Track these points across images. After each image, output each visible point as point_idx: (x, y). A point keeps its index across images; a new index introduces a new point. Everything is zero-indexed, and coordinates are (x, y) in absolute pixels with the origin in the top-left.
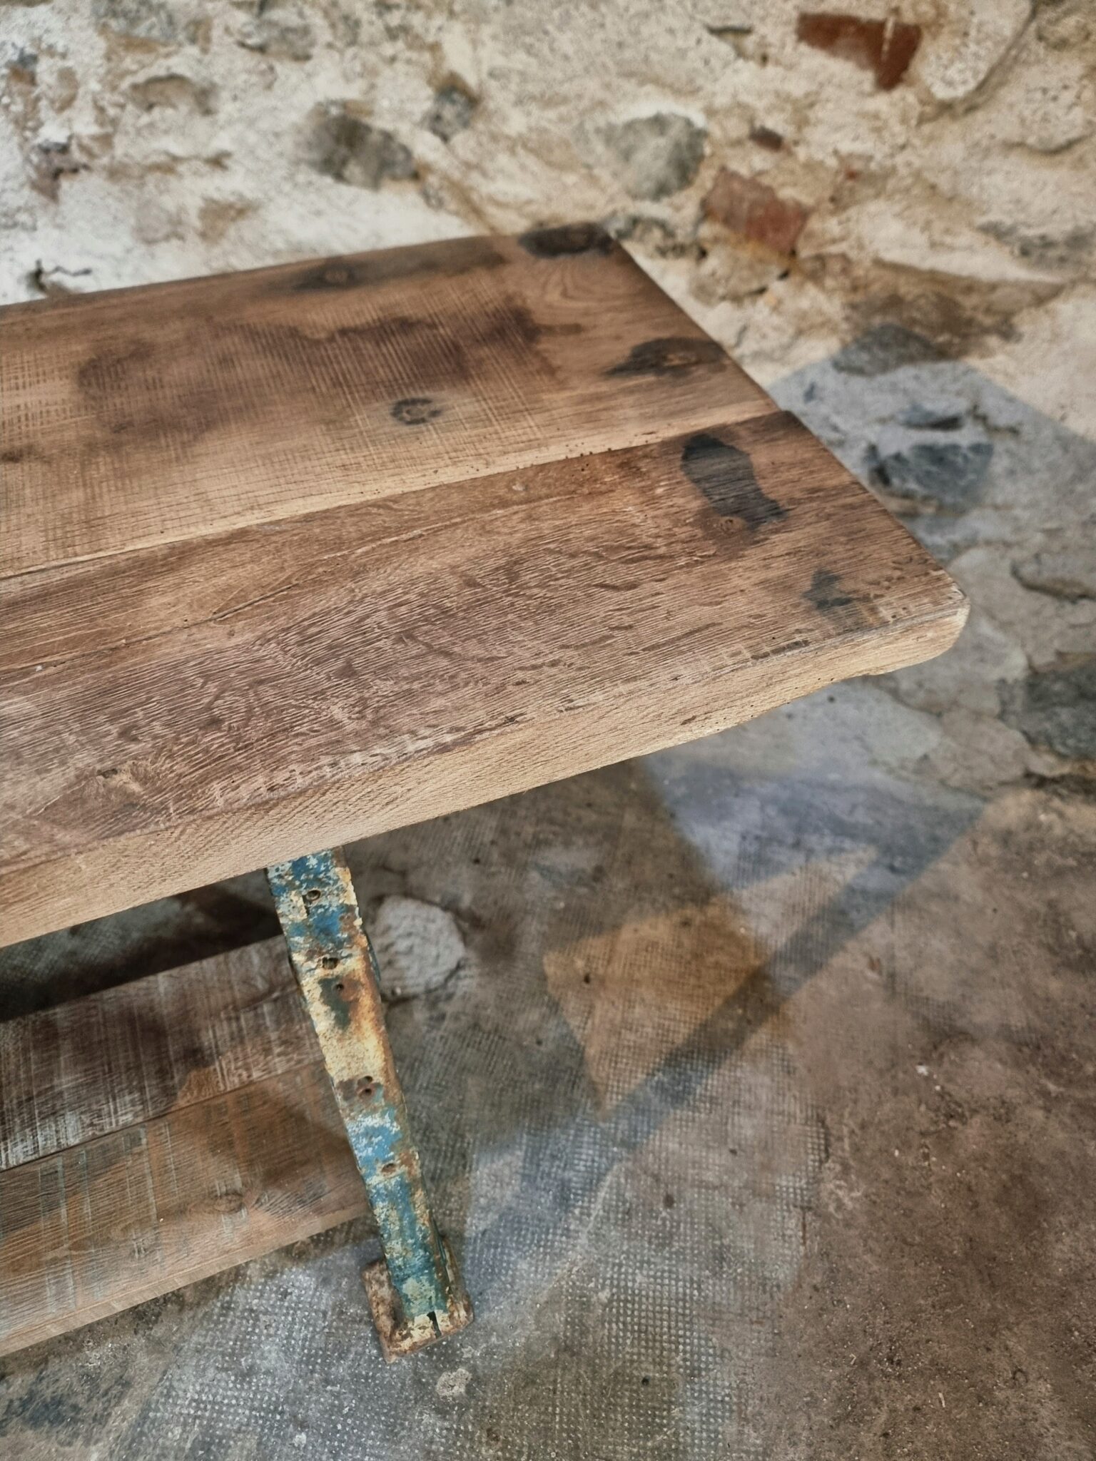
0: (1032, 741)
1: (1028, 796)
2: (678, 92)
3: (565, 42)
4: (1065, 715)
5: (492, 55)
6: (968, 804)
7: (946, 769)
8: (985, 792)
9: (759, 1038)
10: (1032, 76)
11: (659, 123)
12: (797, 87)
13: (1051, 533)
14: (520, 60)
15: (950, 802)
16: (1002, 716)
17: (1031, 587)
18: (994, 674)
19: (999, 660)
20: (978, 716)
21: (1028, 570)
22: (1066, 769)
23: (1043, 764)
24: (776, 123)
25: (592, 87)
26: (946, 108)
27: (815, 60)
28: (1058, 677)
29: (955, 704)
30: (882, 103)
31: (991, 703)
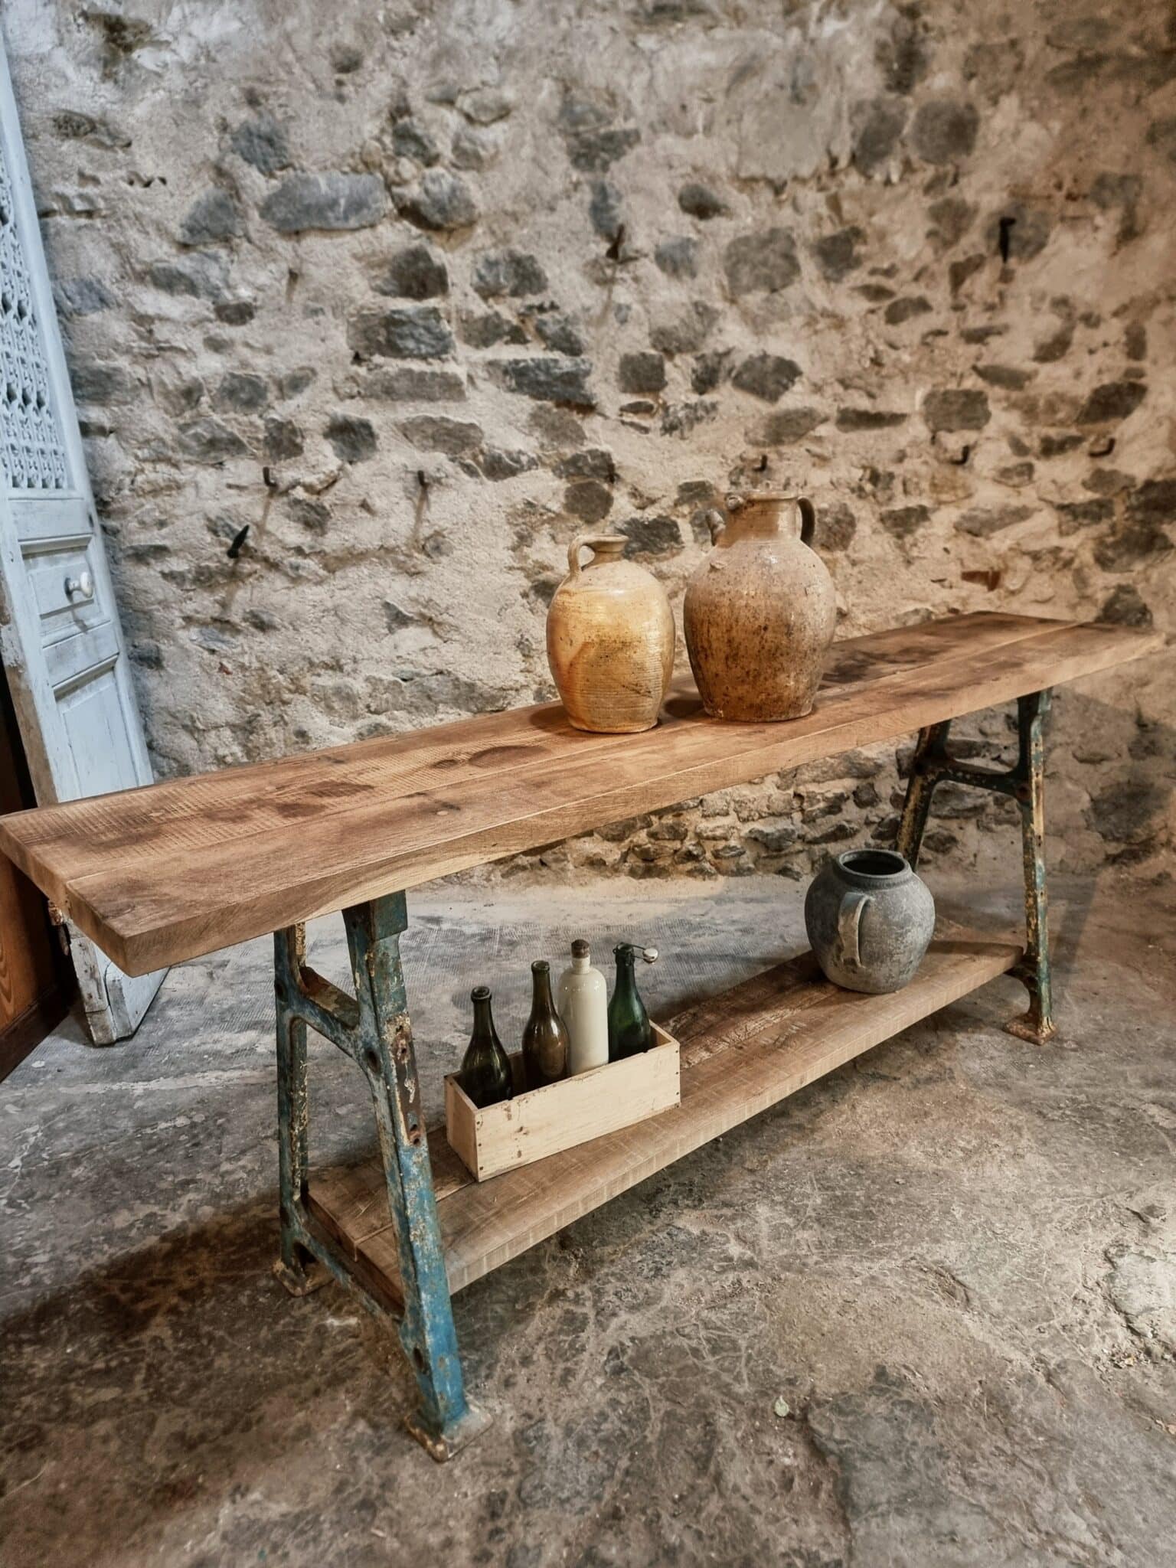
0: (1104, 836)
1: (1111, 870)
2: (921, 601)
3: (882, 591)
4: (1113, 818)
5: (851, 599)
6: (1090, 879)
7: (1072, 863)
8: (1093, 870)
9: (1080, 952)
10: (1034, 581)
11: (916, 611)
12: (964, 594)
13: (1083, 736)
14: (864, 599)
15: (1081, 881)
16: (1088, 828)
17: (1082, 761)
18: (1078, 808)
19: (1078, 801)
20: (1078, 829)
21: (1079, 754)
22: (1123, 847)
23: (1113, 848)
24: (957, 606)
25: (891, 604)
26: (1013, 593)
27: (969, 586)
28: (1104, 801)
29: (1067, 827)
30: (992, 595)
31: (1082, 822)
